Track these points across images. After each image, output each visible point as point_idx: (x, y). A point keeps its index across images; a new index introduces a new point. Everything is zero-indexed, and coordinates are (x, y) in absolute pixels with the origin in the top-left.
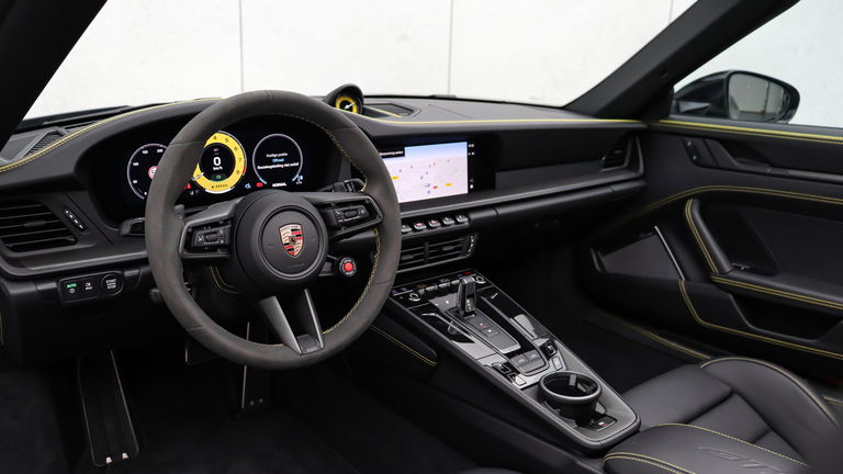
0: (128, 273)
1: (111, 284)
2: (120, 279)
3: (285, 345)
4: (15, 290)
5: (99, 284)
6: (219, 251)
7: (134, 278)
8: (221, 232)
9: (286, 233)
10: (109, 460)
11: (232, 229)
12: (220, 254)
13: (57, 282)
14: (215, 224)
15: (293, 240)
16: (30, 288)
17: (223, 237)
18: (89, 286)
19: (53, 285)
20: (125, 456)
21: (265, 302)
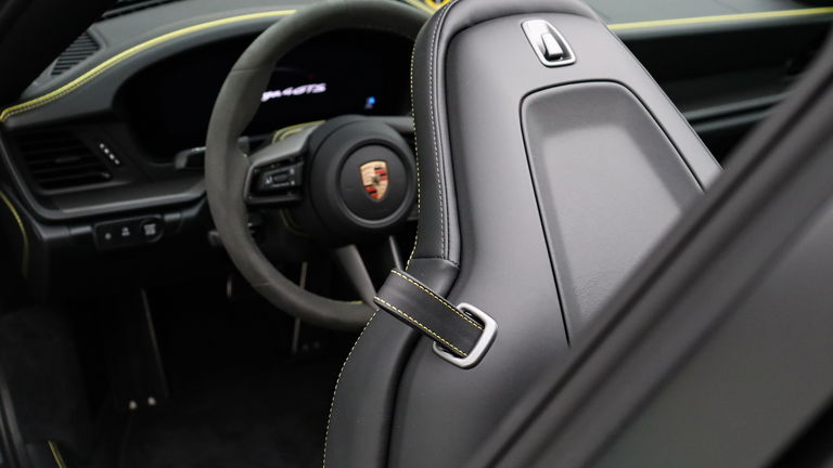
0: (169, 217)
1: (150, 230)
2: (160, 224)
3: (365, 302)
4: (47, 234)
5: (137, 229)
6: (290, 194)
7: (175, 223)
8: (292, 171)
9: (369, 172)
10: (133, 405)
11: (304, 167)
12: (290, 197)
13: (92, 226)
14: (285, 162)
15: (376, 181)
16: (63, 233)
17: (294, 177)
18: (126, 232)
19: (86, 229)
20: (152, 401)
21: (342, 251)
